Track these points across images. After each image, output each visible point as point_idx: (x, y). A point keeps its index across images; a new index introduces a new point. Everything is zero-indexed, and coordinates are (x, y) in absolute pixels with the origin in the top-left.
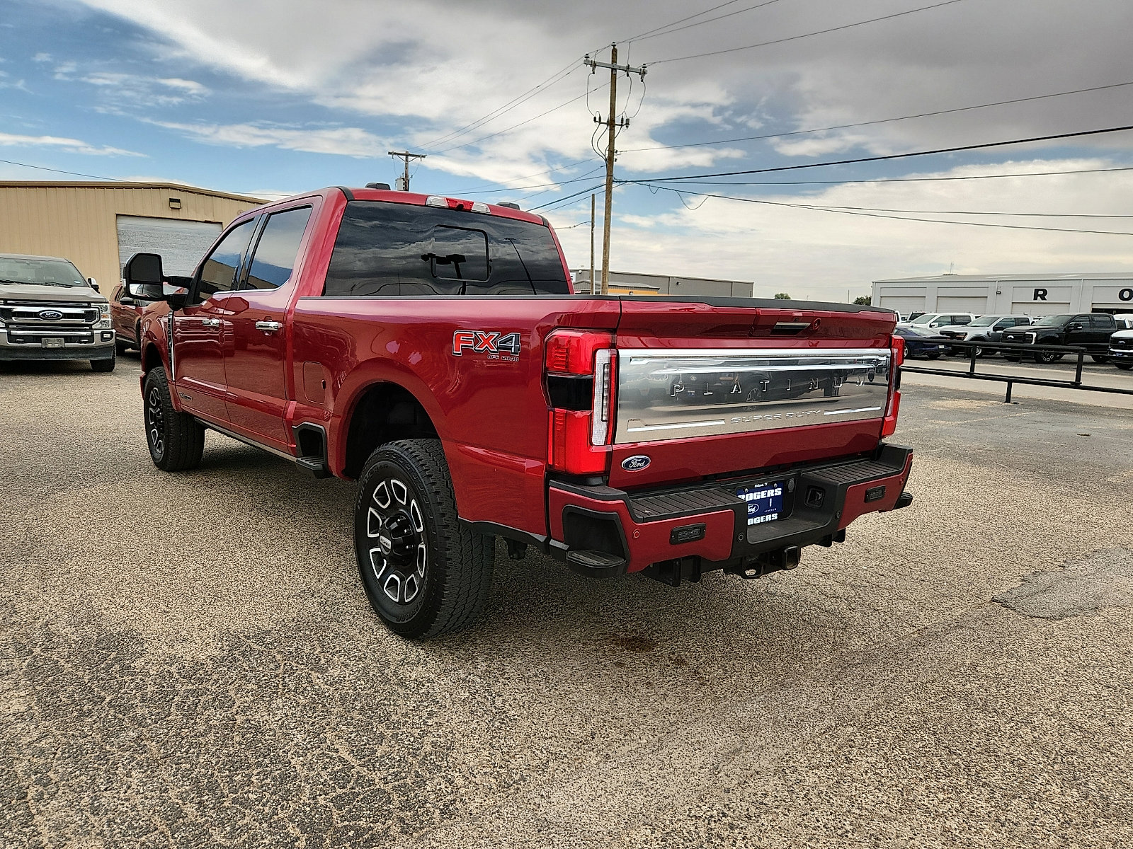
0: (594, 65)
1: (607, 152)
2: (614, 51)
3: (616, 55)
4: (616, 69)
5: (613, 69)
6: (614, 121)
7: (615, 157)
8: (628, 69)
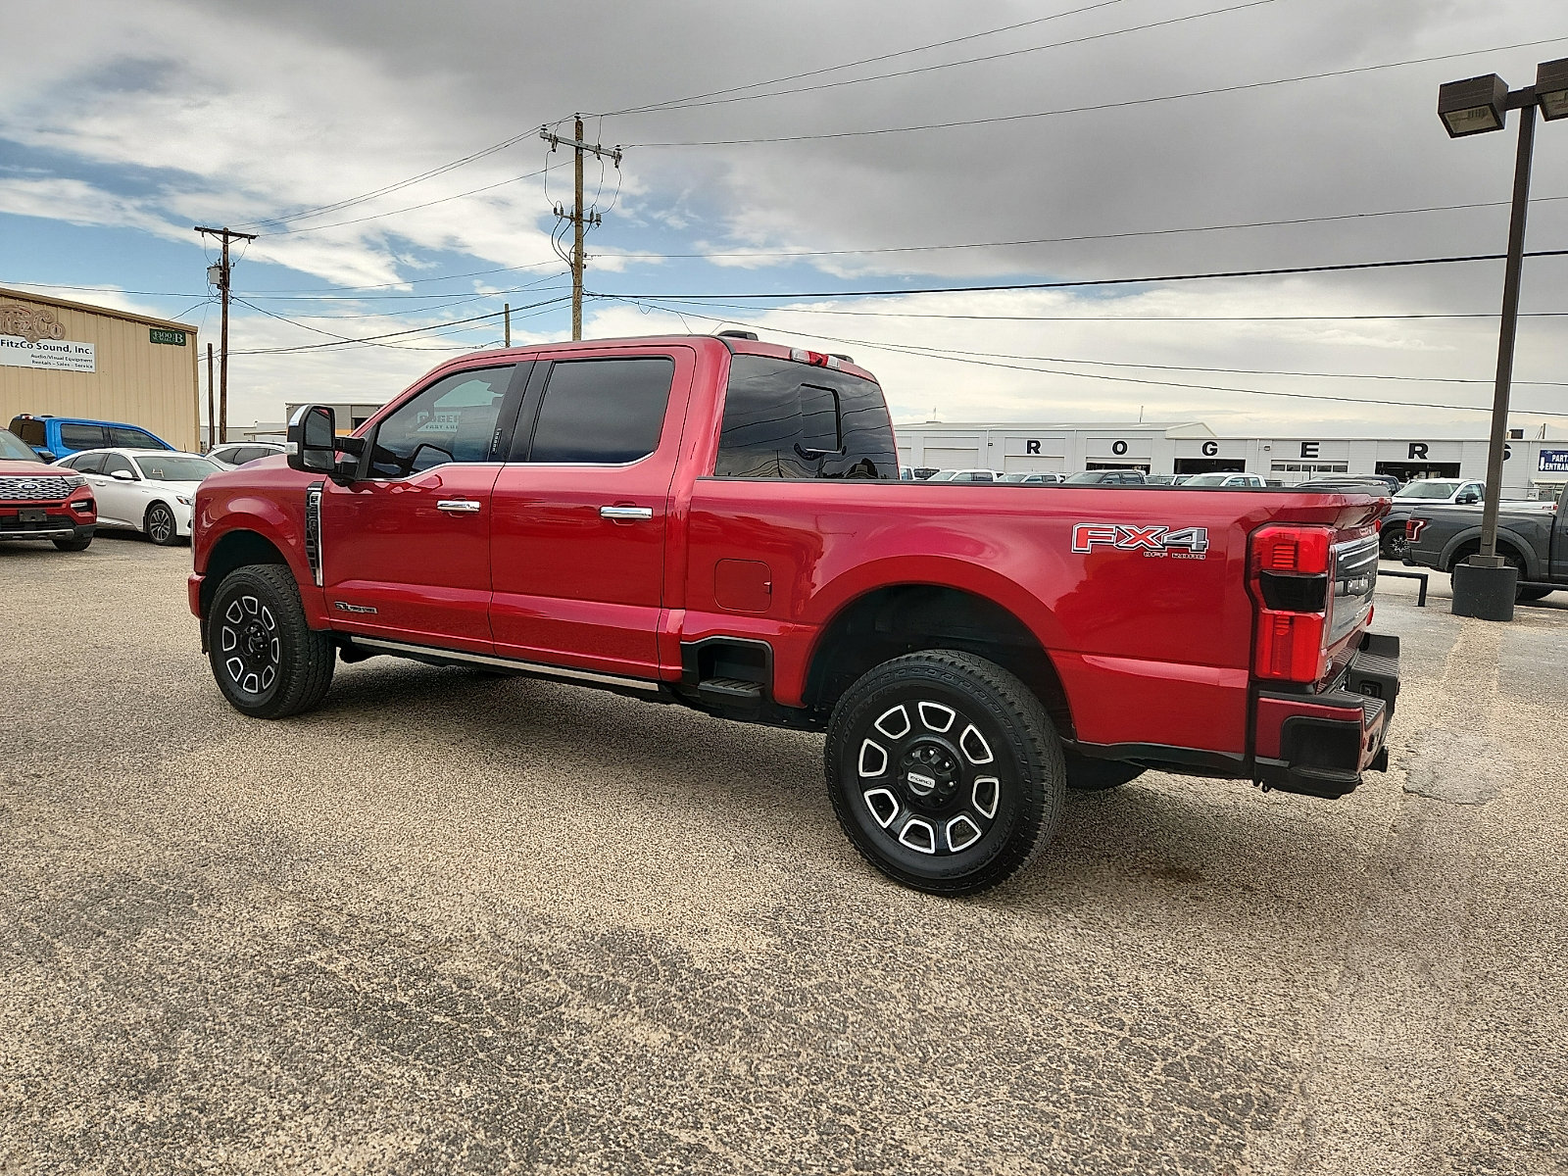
0: (555, 140)
1: (573, 255)
2: (579, 125)
3: (582, 130)
4: (582, 149)
5: (577, 148)
6: (582, 215)
7: (584, 262)
8: (598, 150)
